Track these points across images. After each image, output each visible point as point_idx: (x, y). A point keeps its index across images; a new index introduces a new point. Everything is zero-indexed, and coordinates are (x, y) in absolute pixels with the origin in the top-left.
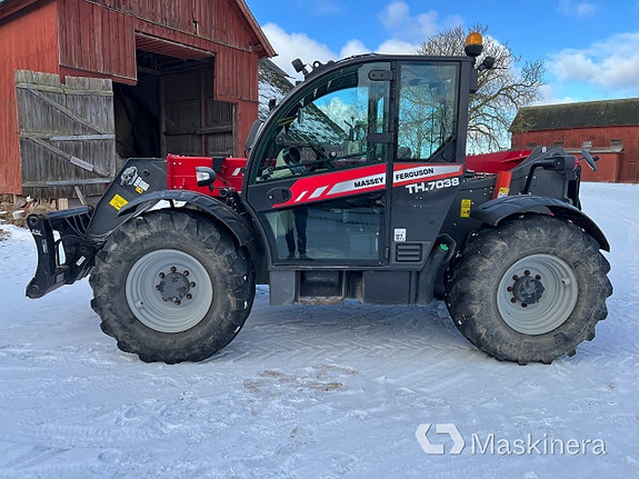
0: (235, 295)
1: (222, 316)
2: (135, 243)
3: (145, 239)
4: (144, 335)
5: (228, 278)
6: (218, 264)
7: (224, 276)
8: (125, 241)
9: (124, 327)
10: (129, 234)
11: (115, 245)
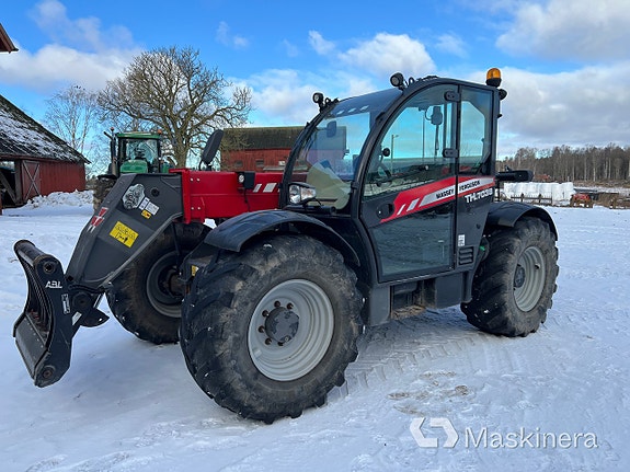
0: (357, 320)
1: (346, 347)
2: (264, 278)
3: (274, 271)
4: (270, 390)
5: (351, 303)
6: (343, 288)
7: (347, 301)
8: (254, 276)
9: (249, 386)
10: (256, 267)
11: (241, 283)
